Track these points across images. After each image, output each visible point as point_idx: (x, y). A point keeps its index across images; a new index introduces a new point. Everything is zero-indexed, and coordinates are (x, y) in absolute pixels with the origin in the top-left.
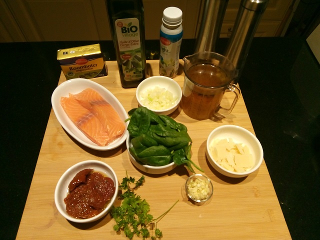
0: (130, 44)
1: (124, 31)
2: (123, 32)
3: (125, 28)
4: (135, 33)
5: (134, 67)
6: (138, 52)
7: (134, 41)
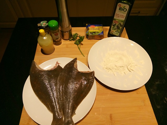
4: (125, 12)
5: (117, 28)
6: (122, 22)
7: (123, 16)
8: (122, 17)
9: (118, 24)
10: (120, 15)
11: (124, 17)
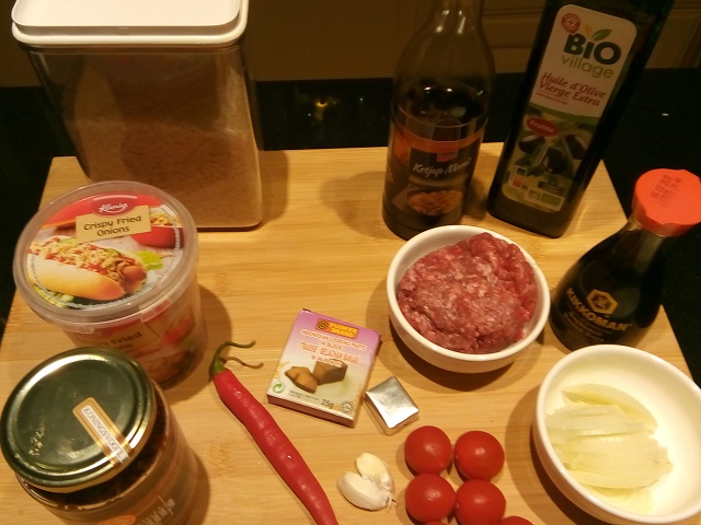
0: (573, 92)
1: (574, 48)
2: (567, 49)
3: (582, 39)
4: (606, 67)
5: (550, 166)
6: (583, 126)
7: (589, 90)
8: (585, 95)
9: (559, 143)
10: (574, 87)
11: (602, 95)
